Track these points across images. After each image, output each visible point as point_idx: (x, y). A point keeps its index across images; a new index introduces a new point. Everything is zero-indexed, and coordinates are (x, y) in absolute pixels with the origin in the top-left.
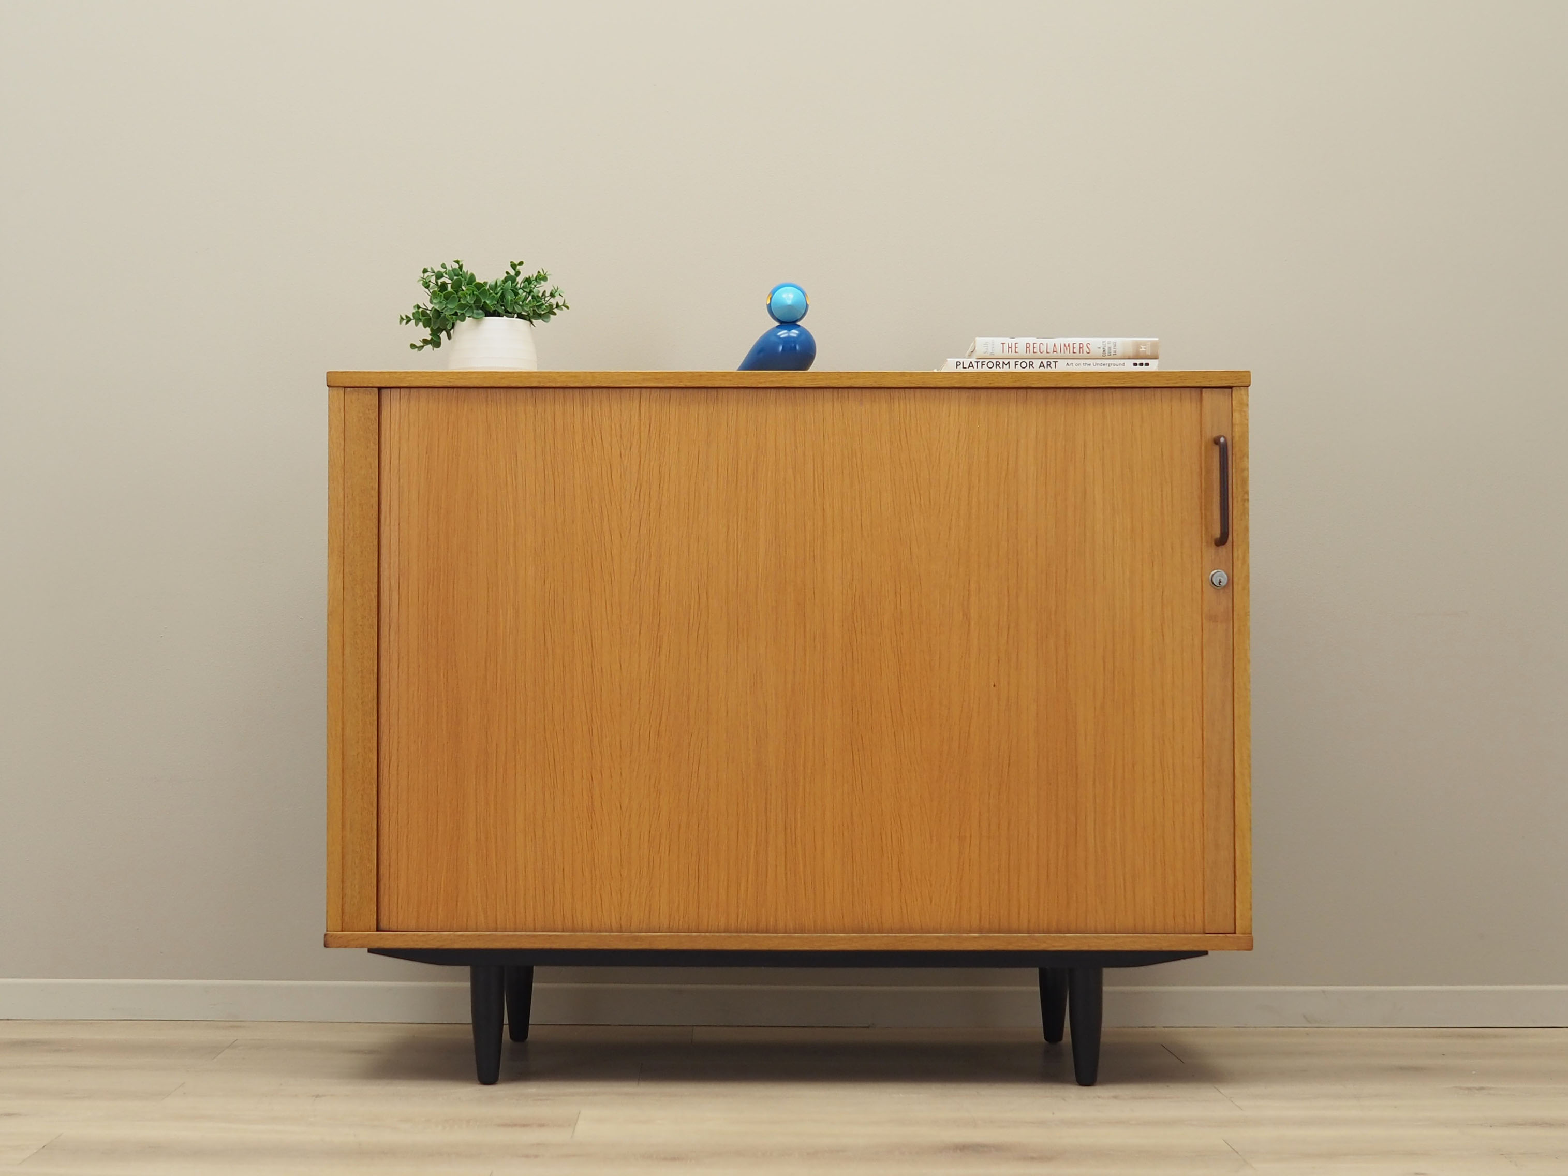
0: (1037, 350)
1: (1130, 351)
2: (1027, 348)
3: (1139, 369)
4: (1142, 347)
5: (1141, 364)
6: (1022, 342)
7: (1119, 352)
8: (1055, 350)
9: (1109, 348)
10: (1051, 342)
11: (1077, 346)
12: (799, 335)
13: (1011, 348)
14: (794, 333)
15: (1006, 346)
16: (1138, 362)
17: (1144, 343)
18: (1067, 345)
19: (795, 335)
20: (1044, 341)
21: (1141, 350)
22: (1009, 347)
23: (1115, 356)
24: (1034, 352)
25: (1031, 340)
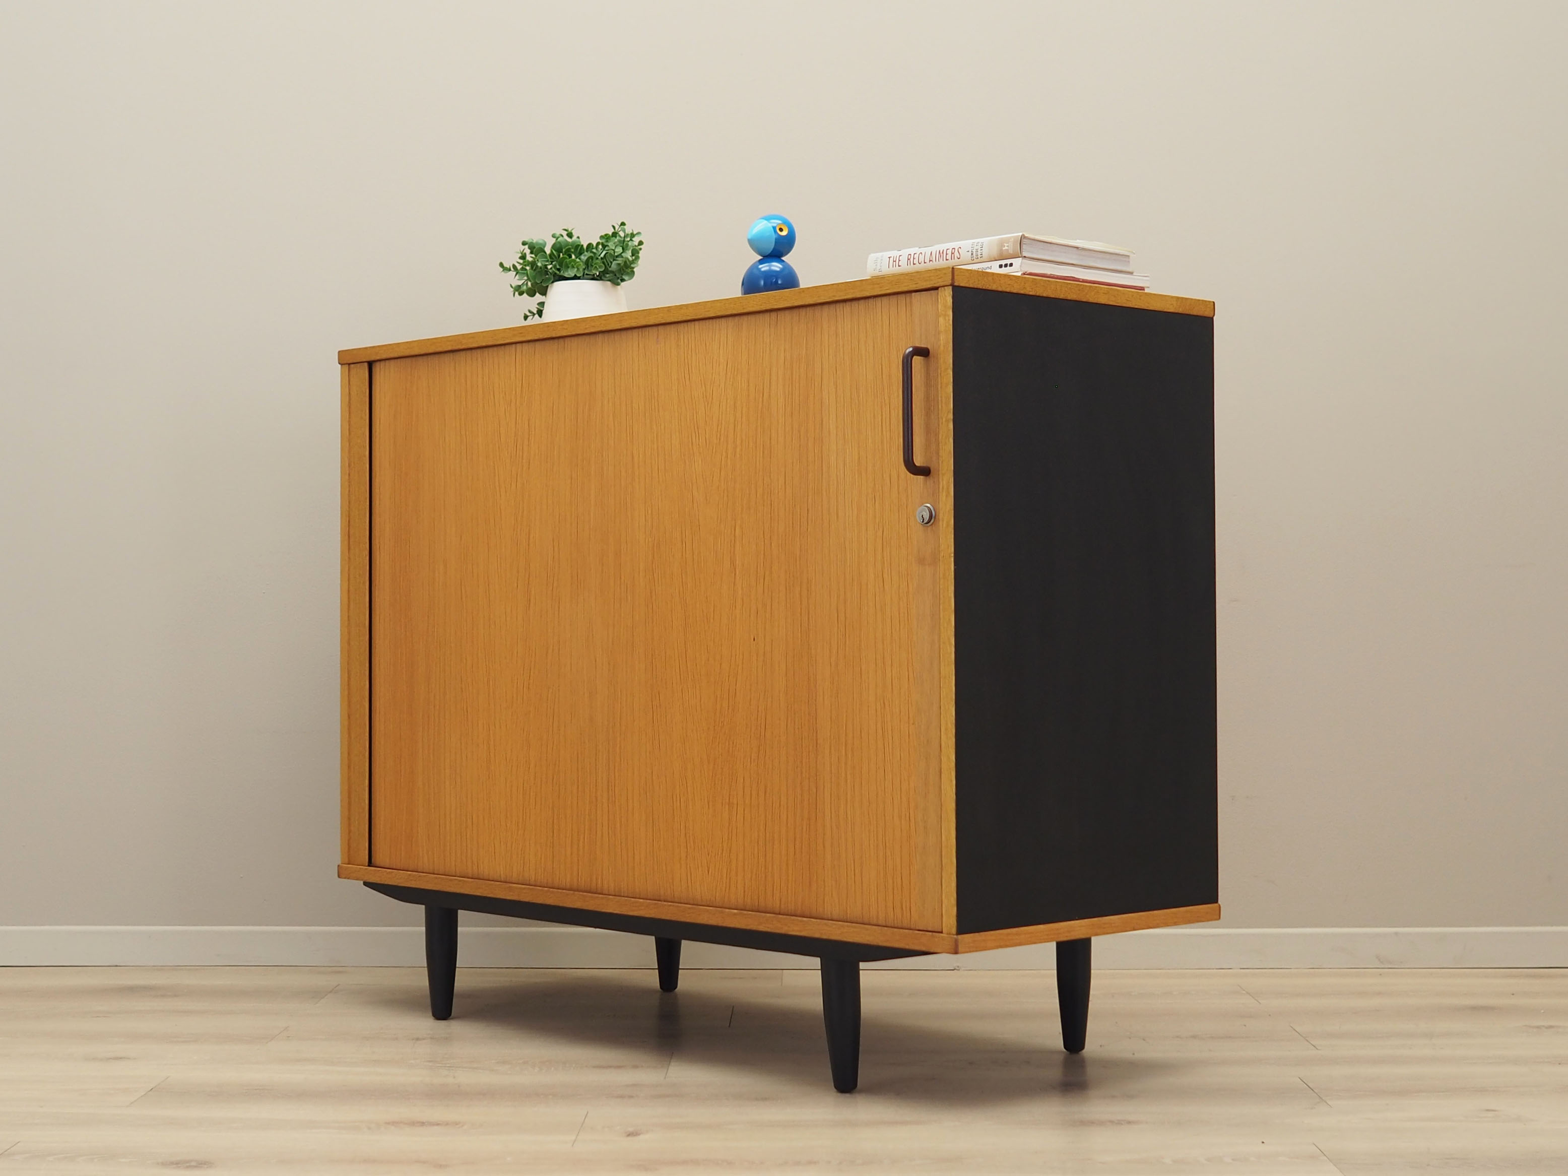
0: (916, 261)
1: (995, 252)
2: (908, 259)
3: (1004, 271)
4: (1006, 245)
5: (1006, 265)
6: (905, 253)
7: (985, 253)
8: (931, 259)
9: (977, 251)
10: (928, 250)
11: (949, 252)
12: (782, 270)
13: (895, 261)
14: (776, 266)
15: (892, 259)
16: (1003, 262)
17: (1007, 240)
18: (941, 252)
19: (778, 269)
20: (923, 250)
21: (1004, 248)
22: (894, 261)
23: (982, 260)
24: (914, 264)
25: (912, 251)
